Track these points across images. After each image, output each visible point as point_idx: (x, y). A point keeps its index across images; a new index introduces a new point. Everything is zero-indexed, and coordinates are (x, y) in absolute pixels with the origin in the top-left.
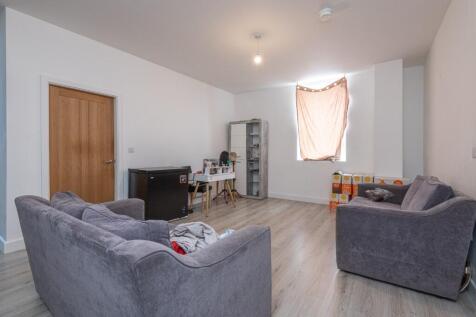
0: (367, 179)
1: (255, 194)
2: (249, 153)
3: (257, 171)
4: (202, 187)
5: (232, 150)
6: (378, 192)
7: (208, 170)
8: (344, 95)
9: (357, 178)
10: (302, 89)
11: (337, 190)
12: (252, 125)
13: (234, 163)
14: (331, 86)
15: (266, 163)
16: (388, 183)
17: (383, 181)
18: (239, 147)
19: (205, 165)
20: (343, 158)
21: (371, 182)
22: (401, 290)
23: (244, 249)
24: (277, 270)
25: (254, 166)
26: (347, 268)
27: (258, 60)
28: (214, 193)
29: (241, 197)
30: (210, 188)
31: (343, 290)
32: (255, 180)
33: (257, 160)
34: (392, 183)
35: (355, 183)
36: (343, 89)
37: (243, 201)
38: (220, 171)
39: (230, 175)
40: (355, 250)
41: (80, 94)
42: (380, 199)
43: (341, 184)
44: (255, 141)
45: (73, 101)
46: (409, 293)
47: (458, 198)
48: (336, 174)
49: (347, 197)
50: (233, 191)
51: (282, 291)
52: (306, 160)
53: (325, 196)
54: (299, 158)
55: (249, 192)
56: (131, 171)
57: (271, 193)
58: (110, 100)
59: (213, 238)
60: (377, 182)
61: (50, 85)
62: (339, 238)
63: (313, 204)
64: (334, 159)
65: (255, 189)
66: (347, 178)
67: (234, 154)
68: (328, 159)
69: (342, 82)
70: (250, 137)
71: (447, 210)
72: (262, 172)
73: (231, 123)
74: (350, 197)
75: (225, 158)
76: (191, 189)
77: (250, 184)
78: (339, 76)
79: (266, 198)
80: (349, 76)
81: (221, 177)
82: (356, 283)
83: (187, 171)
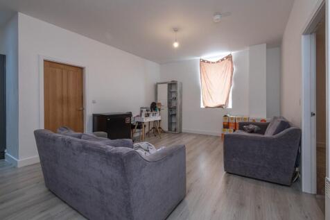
0: (245, 119)
1: (173, 130)
2: (169, 103)
3: (175, 115)
4: (140, 125)
5: (159, 102)
6: (251, 127)
7: (143, 114)
8: (230, 65)
9: (238, 119)
10: (204, 61)
11: (226, 126)
12: (172, 85)
13: (159, 110)
14: (222, 60)
15: (181, 110)
16: (257, 121)
17: (254, 120)
18: (163, 99)
19: (142, 111)
20: (230, 106)
21: (247, 121)
22: (260, 182)
23: (171, 155)
24: (189, 173)
25: (173, 112)
26: (230, 171)
27: (176, 45)
28: (147, 130)
29: (165, 132)
30: (145, 126)
31: (227, 182)
32: (173, 121)
33: (175, 108)
34: (259, 122)
35: (237, 122)
36: (230, 62)
37: (166, 135)
38: (151, 115)
39: (158, 118)
40: (234, 160)
41: (62, 66)
42: (252, 131)
43: (228, 123)
44: (173, 95)
45: (58, 71)
46: (265, 183)
47: (291, 128)
48: (225, 116)
49: (232, 130)
50: (160, 128)
51: (192, 184)
52: (207, 107)
53: (218, 131)
54: (202, 106)
55: (170, 129)
56: (94, 115)
57: (184, 129)
58: (80, 70)
59: (154, 151)
60: (250, 121)
61: (44, 61)
62: (225, 153)
63: (211, 136)
64: (224, 107)
65: (173, 127)
66: (232, 118)
67: (160, 104)
68: (221, 107)
69: (229, 57)
70: (170, 93)
71: (285, 135)
72: (178, 115)
73: (158, 83)
74: (234, 131)
75: (154, 107)
76: (133, 127)
77: (170, 124)
78: (227, 53)
79: (181, 132)
80: (233, 53)
81: (152, 119)
82: (235, 179)
83: (130, 115)
